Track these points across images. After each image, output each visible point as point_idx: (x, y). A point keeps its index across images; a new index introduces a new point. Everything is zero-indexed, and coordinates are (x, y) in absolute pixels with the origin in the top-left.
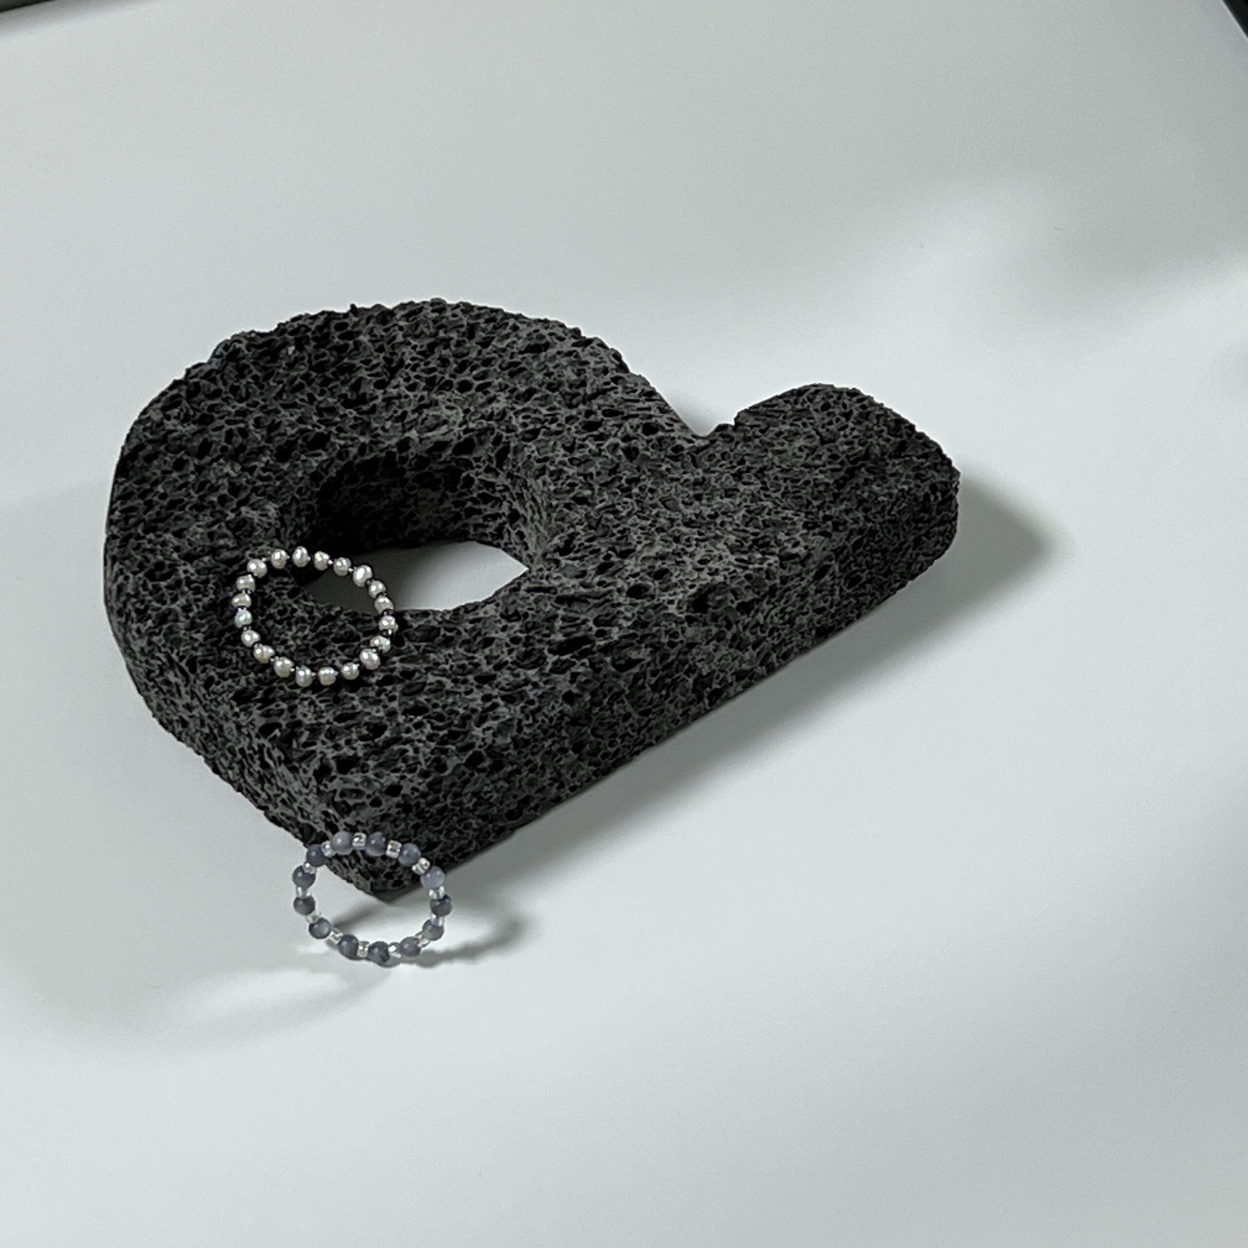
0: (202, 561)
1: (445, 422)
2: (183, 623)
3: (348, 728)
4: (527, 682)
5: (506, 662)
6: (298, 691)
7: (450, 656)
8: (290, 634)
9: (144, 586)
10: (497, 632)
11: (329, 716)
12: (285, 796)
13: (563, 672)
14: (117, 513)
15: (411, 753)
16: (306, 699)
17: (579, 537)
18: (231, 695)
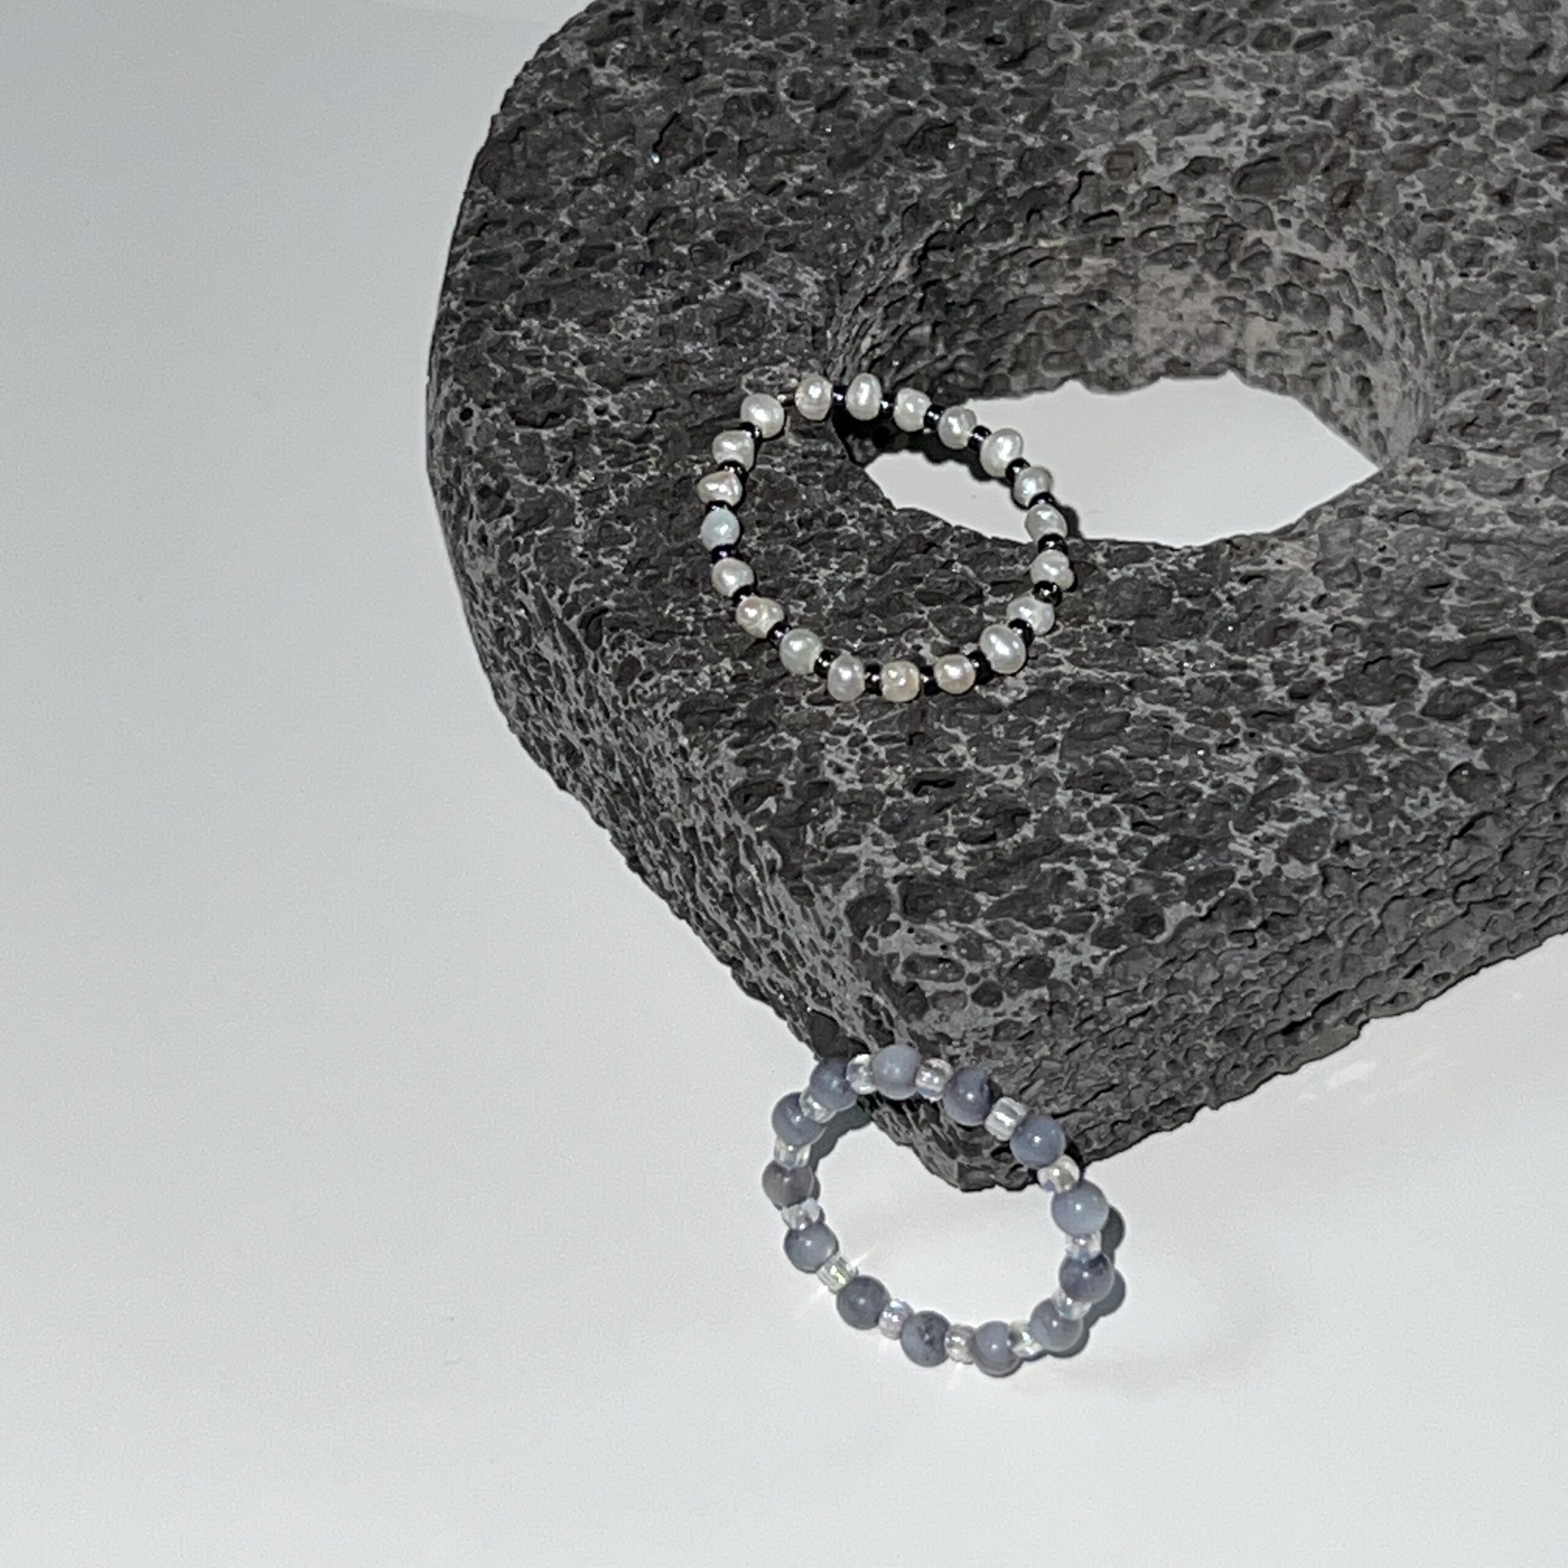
0: (641, 390)
1: (1221, 114)
2: (580, 530)
3: (940, 809)
4: (1367, 734)
5: (1322, 682)
6: (830, 711)
7: (1189, 656)
8: (823, 573)
9: (504, 437)
10: (1303, 609)
11: (895, 777)
12: (779, 946)
13: (1453, 717)
14: (462, 264)
15: (1080, 882)
16: (845, 732)
17: (1511, 398)
18: (674, 706)
